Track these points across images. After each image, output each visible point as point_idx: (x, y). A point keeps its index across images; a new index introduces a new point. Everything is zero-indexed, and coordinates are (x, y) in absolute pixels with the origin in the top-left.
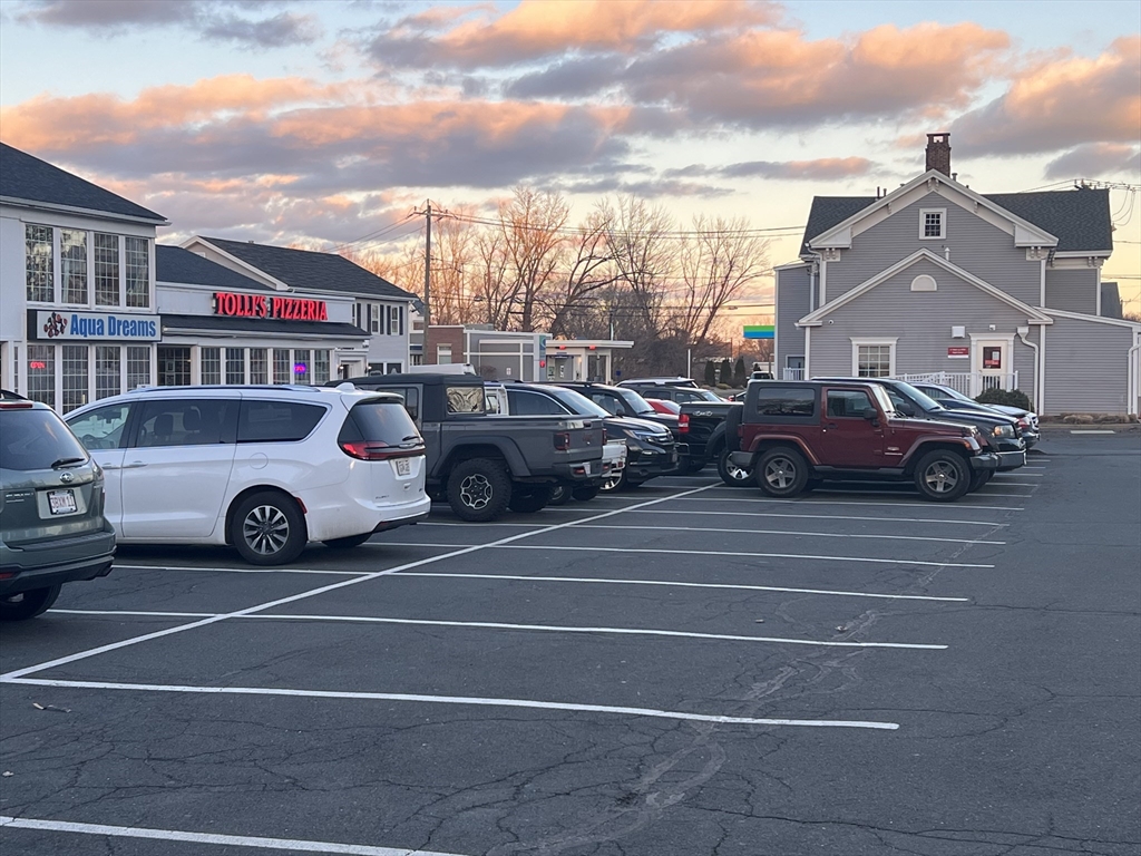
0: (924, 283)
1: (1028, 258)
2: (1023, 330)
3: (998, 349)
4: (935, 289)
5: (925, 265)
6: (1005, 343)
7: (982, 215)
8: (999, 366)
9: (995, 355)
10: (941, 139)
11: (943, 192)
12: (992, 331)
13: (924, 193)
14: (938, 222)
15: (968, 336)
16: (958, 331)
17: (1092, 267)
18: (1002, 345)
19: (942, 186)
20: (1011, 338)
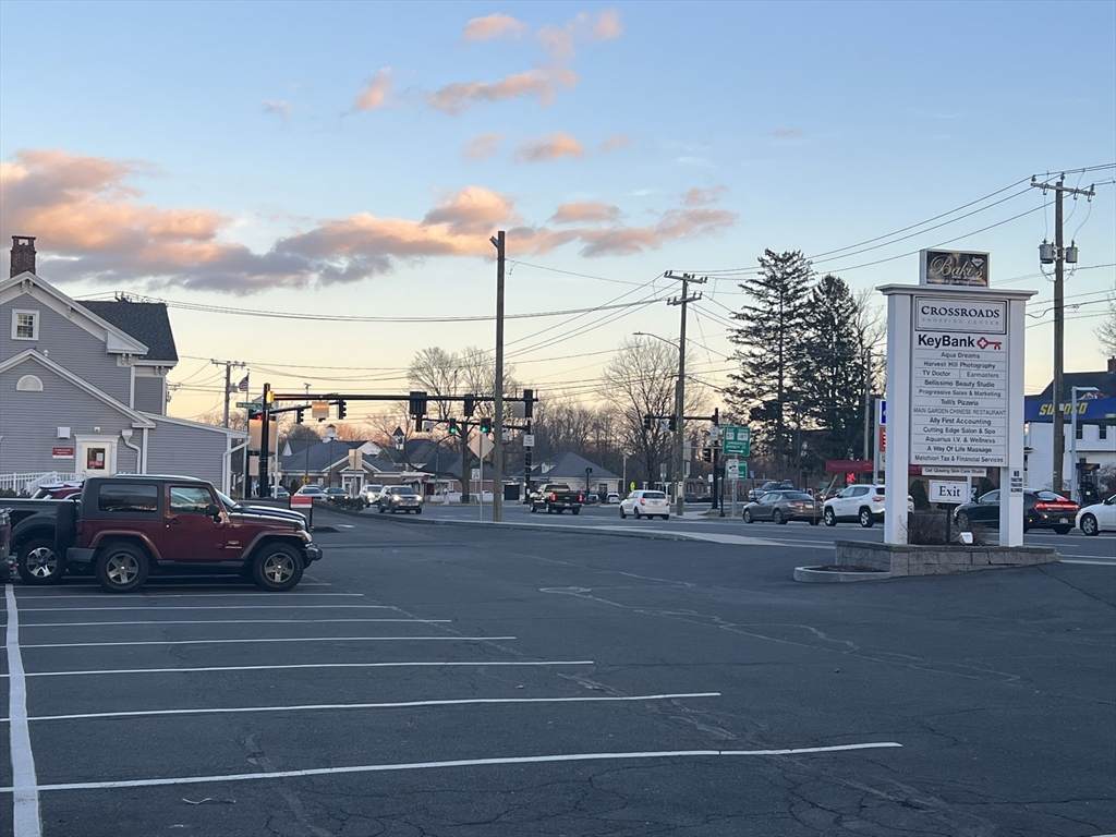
0: (30, 383)
1: (119, 365)
2: (127, 433)
3: (102, 451)
4: (41, 389)
5: (33, 365)
6: (109, 445)
7: (74, 319)
8: (102, 467)
9: (99, 456)
10: (26, 242)
11: (36, 295)
12: (96, 433)
13: (17, 294)
14: (31, 323)
15: (73, 437)
16: (64, 432)
17: (158, 376)
18: (106, 446)
19: (36, 289)
20: (115, 440)
